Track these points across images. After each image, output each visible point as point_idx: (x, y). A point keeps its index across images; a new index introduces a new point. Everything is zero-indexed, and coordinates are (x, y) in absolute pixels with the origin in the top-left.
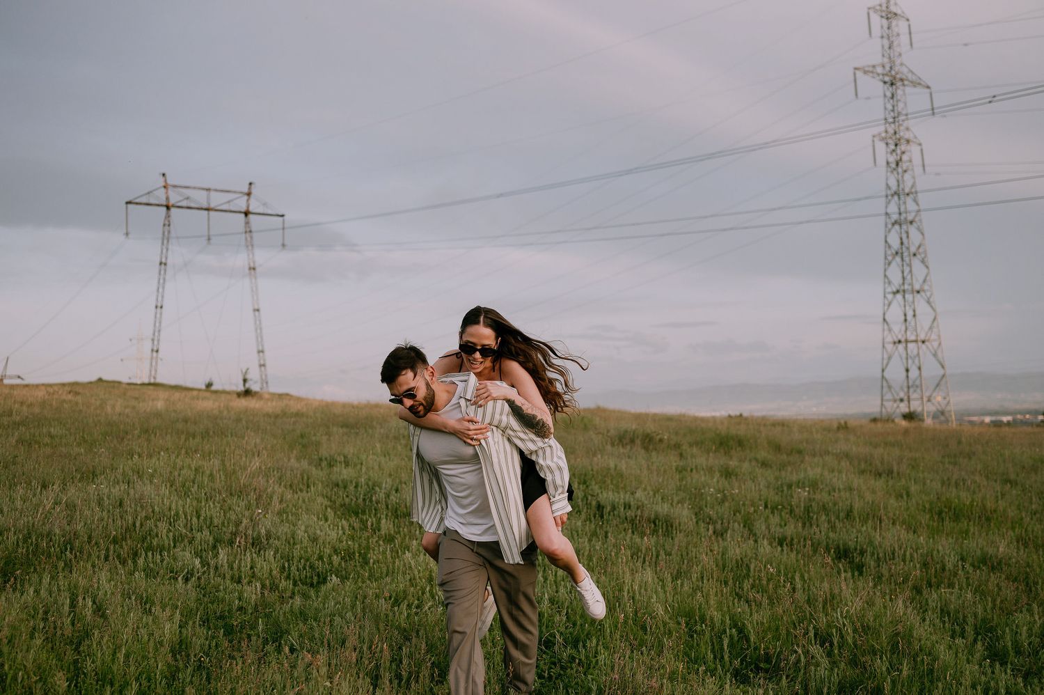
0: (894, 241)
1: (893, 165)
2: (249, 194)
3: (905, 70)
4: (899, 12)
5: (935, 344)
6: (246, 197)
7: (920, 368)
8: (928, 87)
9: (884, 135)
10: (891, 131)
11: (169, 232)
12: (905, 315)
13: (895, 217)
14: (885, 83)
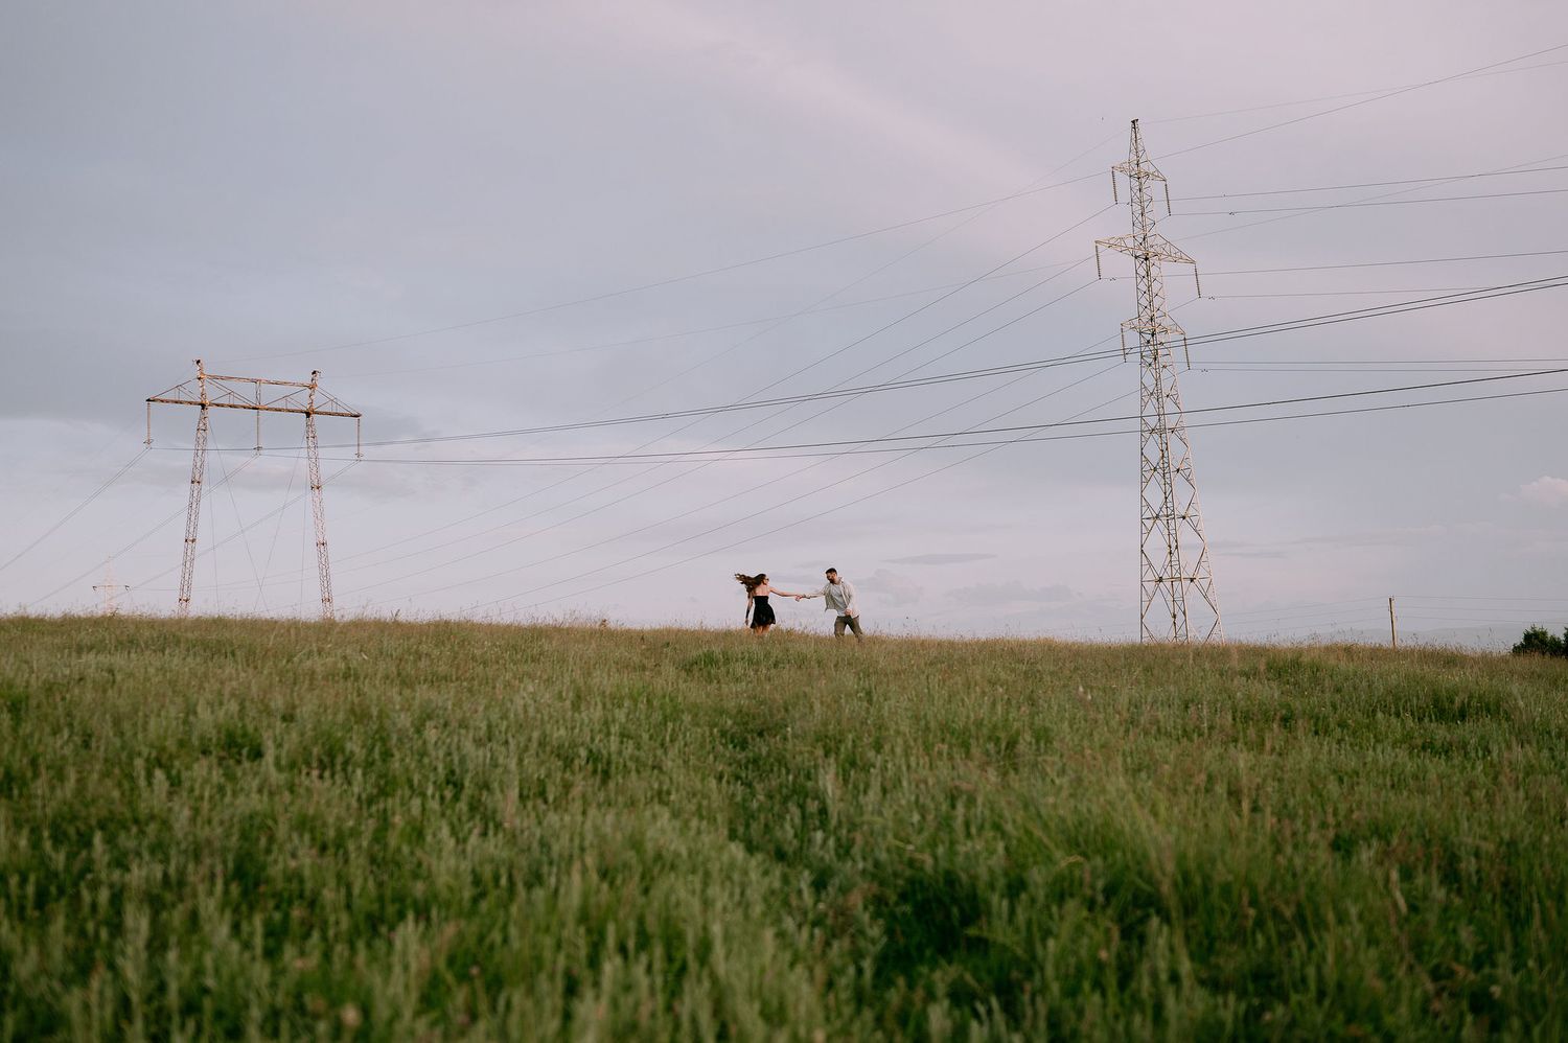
0: (1154, 455)
1: (1150, 360)
2: (312, 387)
3: (1159, 241)
4: (1152, 170)
5: (1205, 583)
6: (309, 391)
7: (1184, 613)
8: (1193, 262)
9: (1136, 322)
10: (1145, 318)
11: (205, 439)
12: (1170, 546)
13: (1153, 422)
14: (1136, 257)
